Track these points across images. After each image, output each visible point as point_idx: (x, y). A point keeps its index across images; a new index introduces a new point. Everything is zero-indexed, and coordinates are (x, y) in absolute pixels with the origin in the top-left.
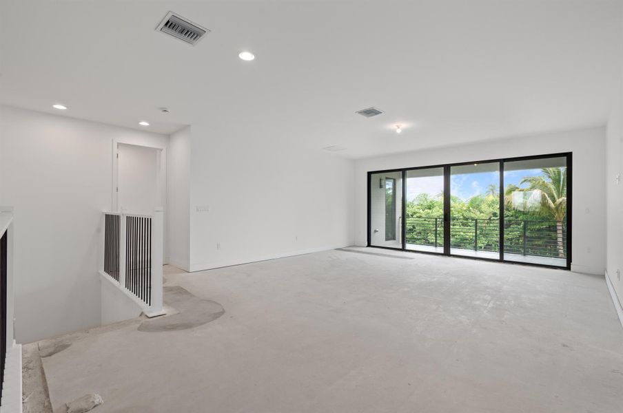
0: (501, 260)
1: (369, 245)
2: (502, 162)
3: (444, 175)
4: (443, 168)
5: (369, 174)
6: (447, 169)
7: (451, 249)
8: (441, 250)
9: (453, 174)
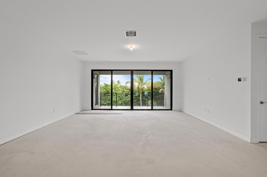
0: (152, 109)
1: (92, 109)
2: (152, 71)
3: (131, 74)
4: (130, 71)
5: (92, 71)
6: (132, 72)
7: (134, 106)
8: (129, 107)
9: (135, 74)
